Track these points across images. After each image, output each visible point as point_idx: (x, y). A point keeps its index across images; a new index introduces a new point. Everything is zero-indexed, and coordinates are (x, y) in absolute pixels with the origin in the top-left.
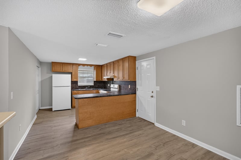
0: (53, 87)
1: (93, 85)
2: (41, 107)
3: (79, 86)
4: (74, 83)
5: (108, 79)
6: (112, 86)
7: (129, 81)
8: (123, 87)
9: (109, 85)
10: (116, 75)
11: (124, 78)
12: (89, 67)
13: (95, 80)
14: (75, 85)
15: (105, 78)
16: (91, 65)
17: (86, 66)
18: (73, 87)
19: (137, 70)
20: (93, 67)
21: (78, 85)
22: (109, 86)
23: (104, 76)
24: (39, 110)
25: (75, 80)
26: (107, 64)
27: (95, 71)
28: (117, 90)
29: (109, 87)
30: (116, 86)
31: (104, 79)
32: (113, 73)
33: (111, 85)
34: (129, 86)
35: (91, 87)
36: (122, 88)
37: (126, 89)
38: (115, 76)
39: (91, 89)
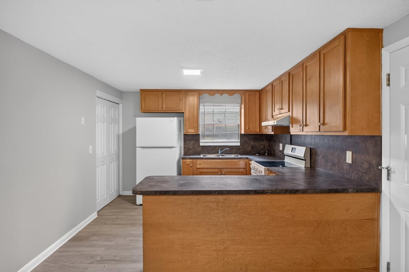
0: (137, 148)
1: (239, 145)
2: (123, 190)
3: (203, 147)
4: (191, 140)
5: (275, 128)
6: (288, 149)
7: (346, 133)
8: (324, 157)
9: (281, 145)
10: (297, 113)
11: (324, 124)
12: (225, 95)
13: (243, 133)
14: (194, 144)
15: (268, 125)
16: (231, 92)
17: (218, 95)
18: (190, 150)
19: (385, 89)
20: (237, 97)
21: (201, 144)
22: (281, 149)
23: (267, 120)
24: (120, 196)
25: (191, 131)
26: (272, 84)
27: (243, 106)
28: (302, 165)
29: (280, 151)
30: (301, 151)
31: (266, 127)
32: (289, 111)
33: (286, 145)
34: (349, 155)
35: (232, 150)
36: (320, 159)
37: (334, 164)
38: (293, 120)
39: (233, 156)
